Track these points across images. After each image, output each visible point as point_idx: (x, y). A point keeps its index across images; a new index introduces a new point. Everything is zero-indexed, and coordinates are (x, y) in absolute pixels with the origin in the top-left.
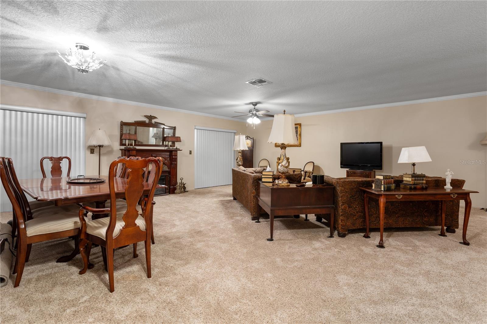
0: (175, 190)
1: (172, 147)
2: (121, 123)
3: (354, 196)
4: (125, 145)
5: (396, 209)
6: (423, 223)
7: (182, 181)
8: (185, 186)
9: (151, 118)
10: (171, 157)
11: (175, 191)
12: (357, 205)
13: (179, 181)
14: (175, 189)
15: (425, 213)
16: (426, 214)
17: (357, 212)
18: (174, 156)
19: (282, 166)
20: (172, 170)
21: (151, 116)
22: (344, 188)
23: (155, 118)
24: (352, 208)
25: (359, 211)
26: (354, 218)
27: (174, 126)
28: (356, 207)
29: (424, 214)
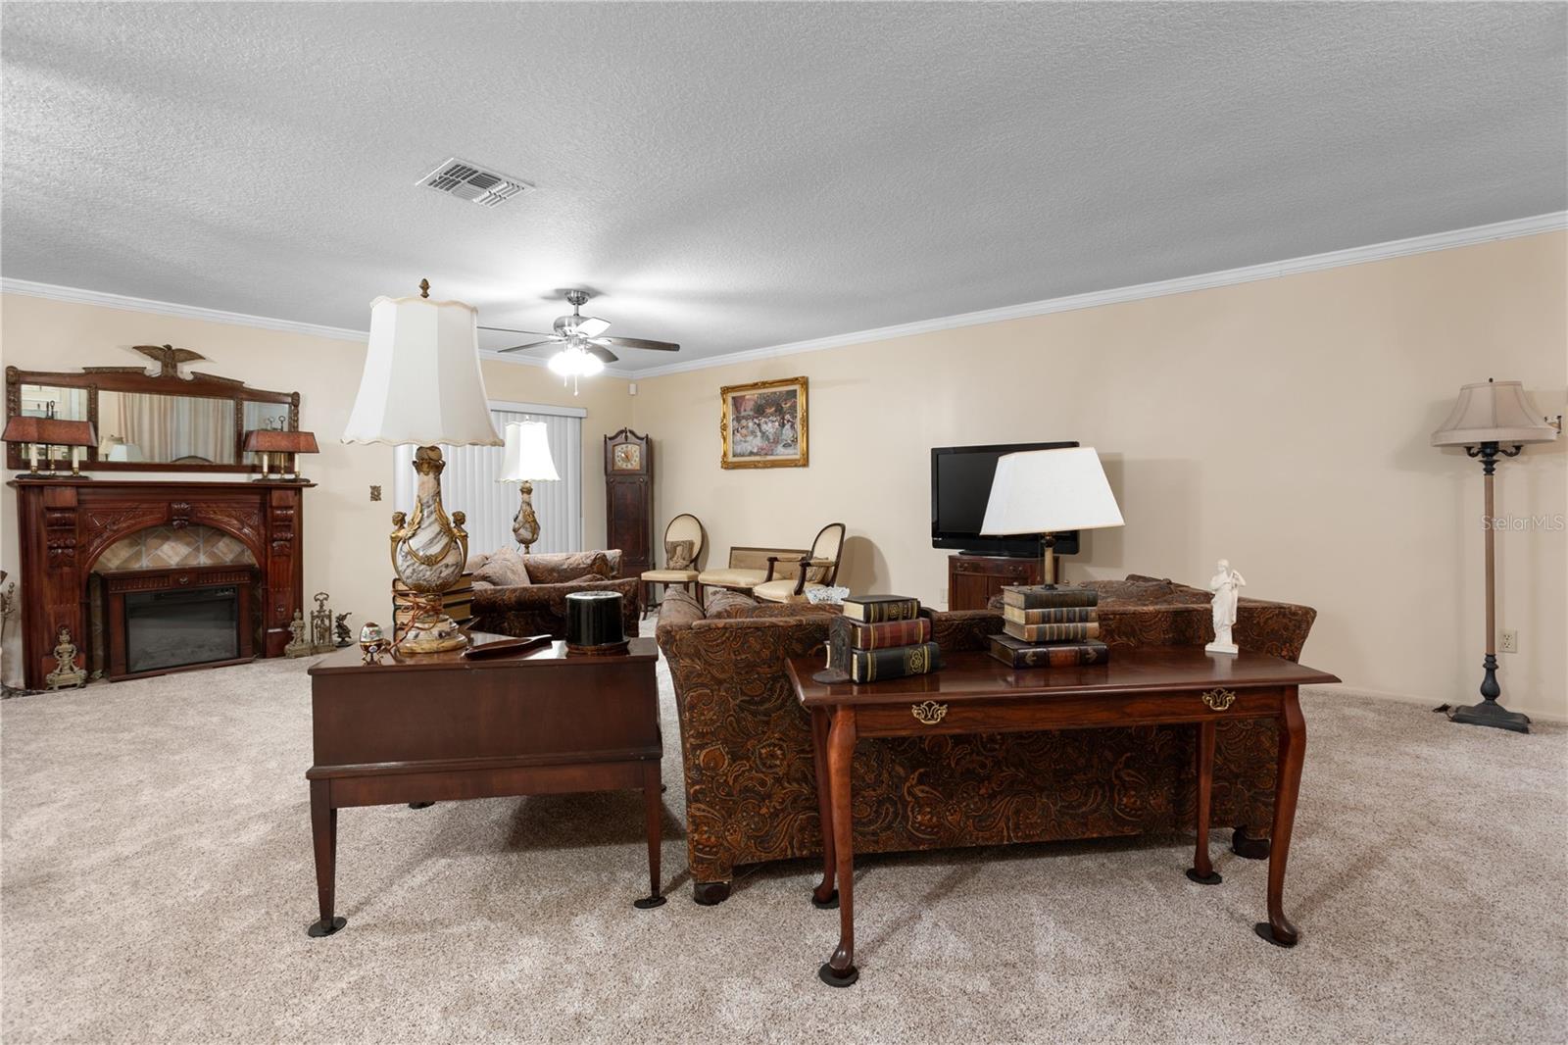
0: (288, 643)
1: (280, 473)
2: (7, 375)
3: (762, 702)
4: (27, 465)
5: (982, 758)
6: (1116, 817)
7: (321, 606)
8: (345, 623)
9: (170, 356)
10: (269, 510)
11: (287, 647)
12: (775, 745)
13: (310, 606)
14: (288, 637)
15: (1123, 774)
16: (1129, 775)
17: (778, 780)
18: (278, 508)
19: (409, 557)
20: (274, 563)
21: (169, 347)
22: (706, 662)
23: (192, 356)
24: (748, 759)
25: (787, 774)
26: (764, 811)
27: (292, 392)
28: (773, 756)
29: (1117, 777)
